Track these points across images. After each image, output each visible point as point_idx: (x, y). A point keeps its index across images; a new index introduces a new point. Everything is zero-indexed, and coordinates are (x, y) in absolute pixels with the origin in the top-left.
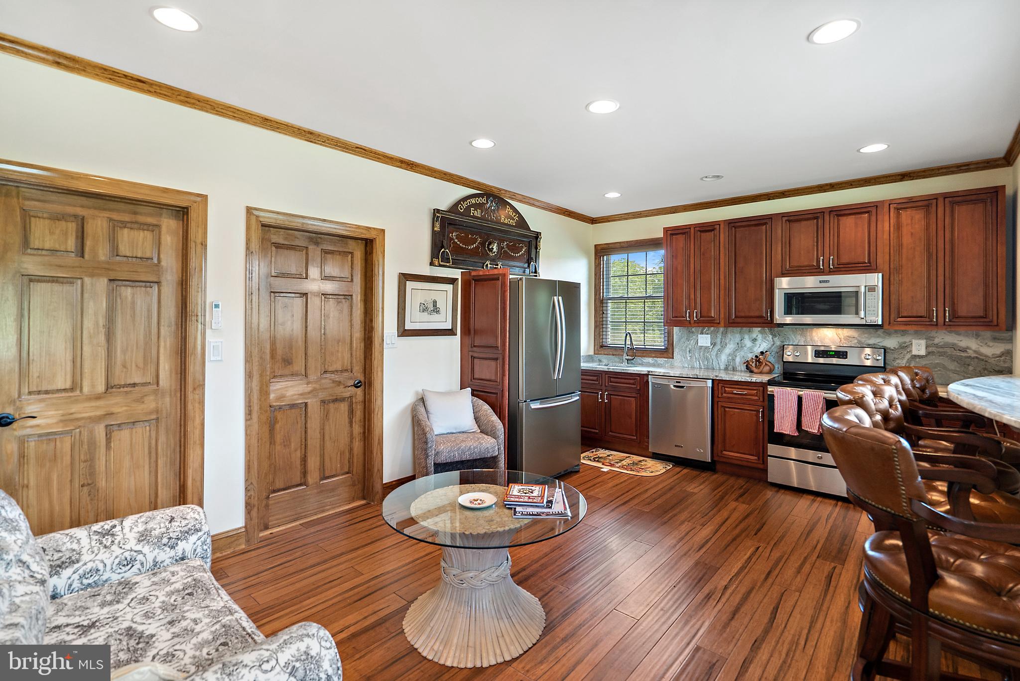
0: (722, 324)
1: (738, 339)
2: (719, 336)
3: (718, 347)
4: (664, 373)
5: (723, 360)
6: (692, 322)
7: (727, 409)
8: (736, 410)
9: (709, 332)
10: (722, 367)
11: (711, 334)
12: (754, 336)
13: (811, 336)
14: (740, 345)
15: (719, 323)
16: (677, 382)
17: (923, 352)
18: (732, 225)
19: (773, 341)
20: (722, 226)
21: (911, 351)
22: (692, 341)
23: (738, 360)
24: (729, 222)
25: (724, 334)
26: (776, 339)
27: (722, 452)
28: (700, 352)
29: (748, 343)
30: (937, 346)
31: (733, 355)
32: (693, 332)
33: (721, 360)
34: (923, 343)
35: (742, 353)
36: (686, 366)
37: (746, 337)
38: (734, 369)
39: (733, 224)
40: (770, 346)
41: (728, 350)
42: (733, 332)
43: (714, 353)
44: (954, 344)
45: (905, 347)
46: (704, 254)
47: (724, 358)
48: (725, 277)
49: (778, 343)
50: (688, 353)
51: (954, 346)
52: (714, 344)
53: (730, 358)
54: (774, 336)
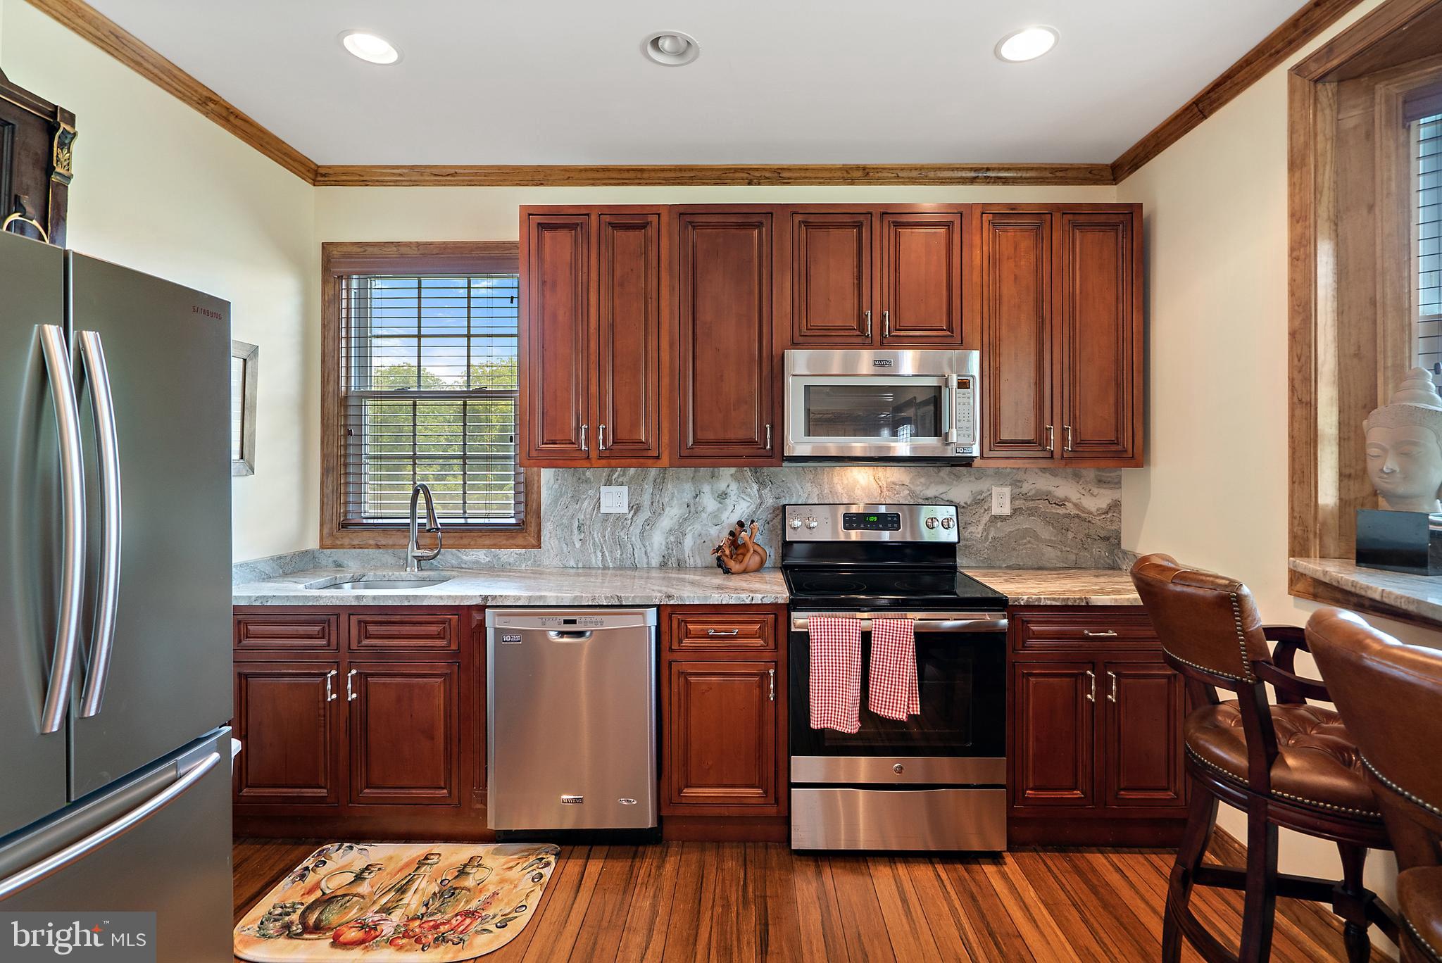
0: (665, 460)
1: (687, 496)
2: (648, 488)
3: (645, 514)
4: (530, 598)
5: (656, 546)
6: (594, 454)
7: (692, 679)
8: (714, 679)
9: (624, 479)
10: (655, 562)
11: (629, 483)
12: (722, 486)
13: (831, 483)
14: (693, 509)
15: (658, 458)
16: (566, 622)
17: (1007, 511)
18: (688, 219)
19: (761, 496)
20: (664, 219)
21: (989, 509)
22: (586, 504)
23: (688, 542)
24: (682, 210)
25: (660, 483)
26: (766, 492)
27: (680, 791)
28: (605, 530)
29: (709, 503)
30: (1025, 497)
31: (678, 533)
32: (587, 481)
33: (651, 545)
34: (1007, 491)
35: (698, 527)
36: (572, 563)
37: (706, 488)
38: (680, 566)
39: (687, 215)
40: (753, 507)
41: (668, 521)
42: (678, 478)
43: (635, 530)
44: (1049, 493)
45: (980, 501)
46: (622, 285)
47: (658, 539)
48: (671, 345)
49: (770, 501)
50: (576, 531)
51: (1047, 497)
52: (635, 508)
53: (672, 539)
54: (762, 484)
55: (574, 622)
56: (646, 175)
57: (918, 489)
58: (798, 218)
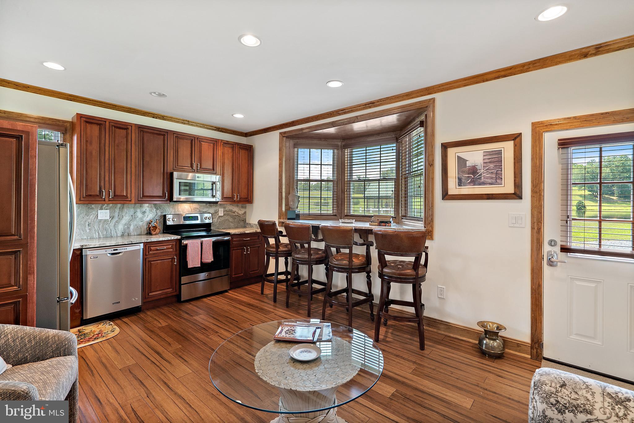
0: (133, 201)
1: (132, 212)
2: (117, 211)
3: (116, 219)
5: (120, 229)
6: (107, 199)
7: (152, 262)
8: (159, 261)
9: (108, 208)
10: (119, 234)
11: (110, 209)
12: (144, 210)
13: (178, 208)
14: (133, 217)
15: (131, 201)
16: (114, 250)
17: (222, 215)
18: (142, 129)
19: (156, 212)
20: (133, 128)
21: (218, 214)
22: (92, 216)
23: (132, 227)
24: (139, 126)
25: (122, 209)
26: (158, 211)
27: (148, 294)
28: (99, 225)
29: (139, 215)
30: (226, 211)
31: (128, 225)
32: (92, 208)
33: (118, 229)
34: (222, 209)
35: (135, 222)
36: (85, 237)
37: (138, 210)
38: (129, 235)
40: (154, 216)
41: (124, 221)
42: (128, 207)
43: (112, 224)
44: (232, 210)
45: (216, 212)
46: (118, 146)
47: (120, 227)
48: (136, 167)
49: (159, 214)
50: (87, 226)
51: (231, 211)
52: (112, 217)
53: (126, 227)
54: (157, 209)
55: (117, 250)
56: (117, 107)
57: (201, 210)
58: (175, 135)
